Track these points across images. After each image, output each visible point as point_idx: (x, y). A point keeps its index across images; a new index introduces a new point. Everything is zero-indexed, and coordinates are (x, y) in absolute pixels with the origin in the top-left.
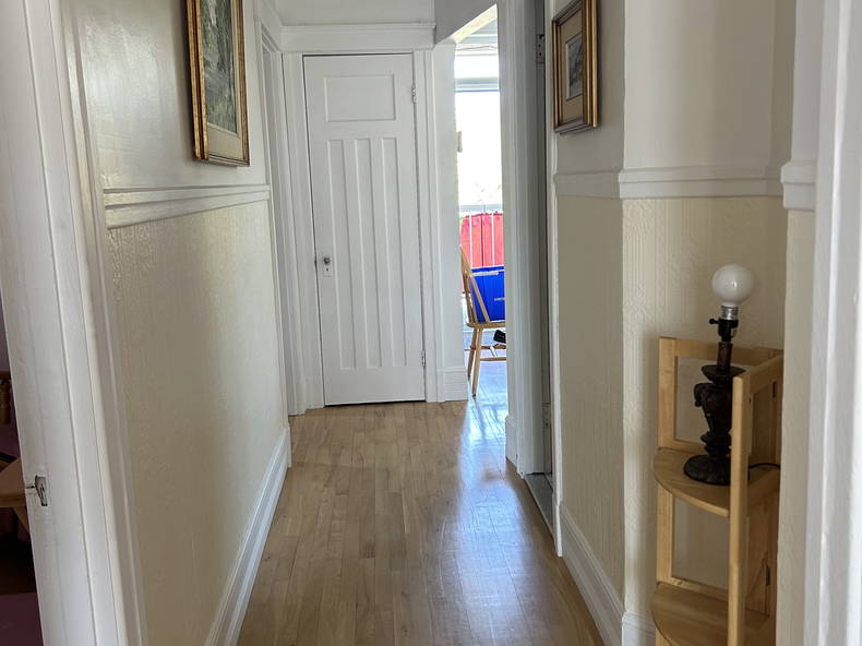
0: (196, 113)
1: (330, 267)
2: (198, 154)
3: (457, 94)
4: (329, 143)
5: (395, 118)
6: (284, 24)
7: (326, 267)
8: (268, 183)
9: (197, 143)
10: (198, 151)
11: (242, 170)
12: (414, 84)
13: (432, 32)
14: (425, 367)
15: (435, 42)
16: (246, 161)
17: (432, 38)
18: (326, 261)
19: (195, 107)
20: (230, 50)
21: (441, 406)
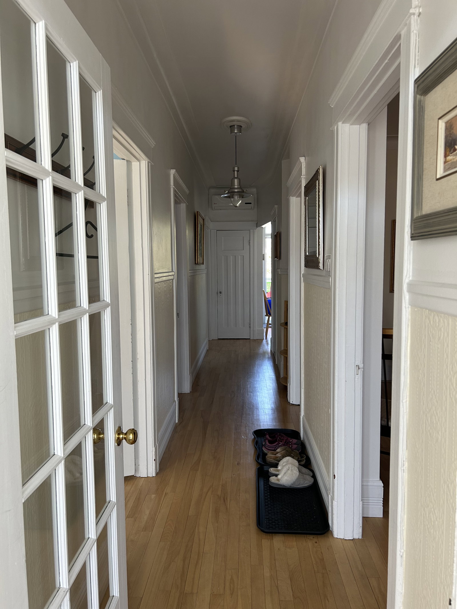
0: (196, 254)
1: (221, 294)
2: (196, 263)
3: (267, 239)
4: (223, 257)
5: (244, 250)
6: (212, 222)
7: (220, 294)
8: (206, 269)
9: (196, 261)
10: (196, 262)
11: (202, 265)
12: (250, 240)
13: (256, 224)
14: (250, 328)
15: (257, 227)
16: (203, 263)
17: (256, 226)
18: (220, 293)
19: (197, 253)
20: (201, 238)
21: (255, 340)
